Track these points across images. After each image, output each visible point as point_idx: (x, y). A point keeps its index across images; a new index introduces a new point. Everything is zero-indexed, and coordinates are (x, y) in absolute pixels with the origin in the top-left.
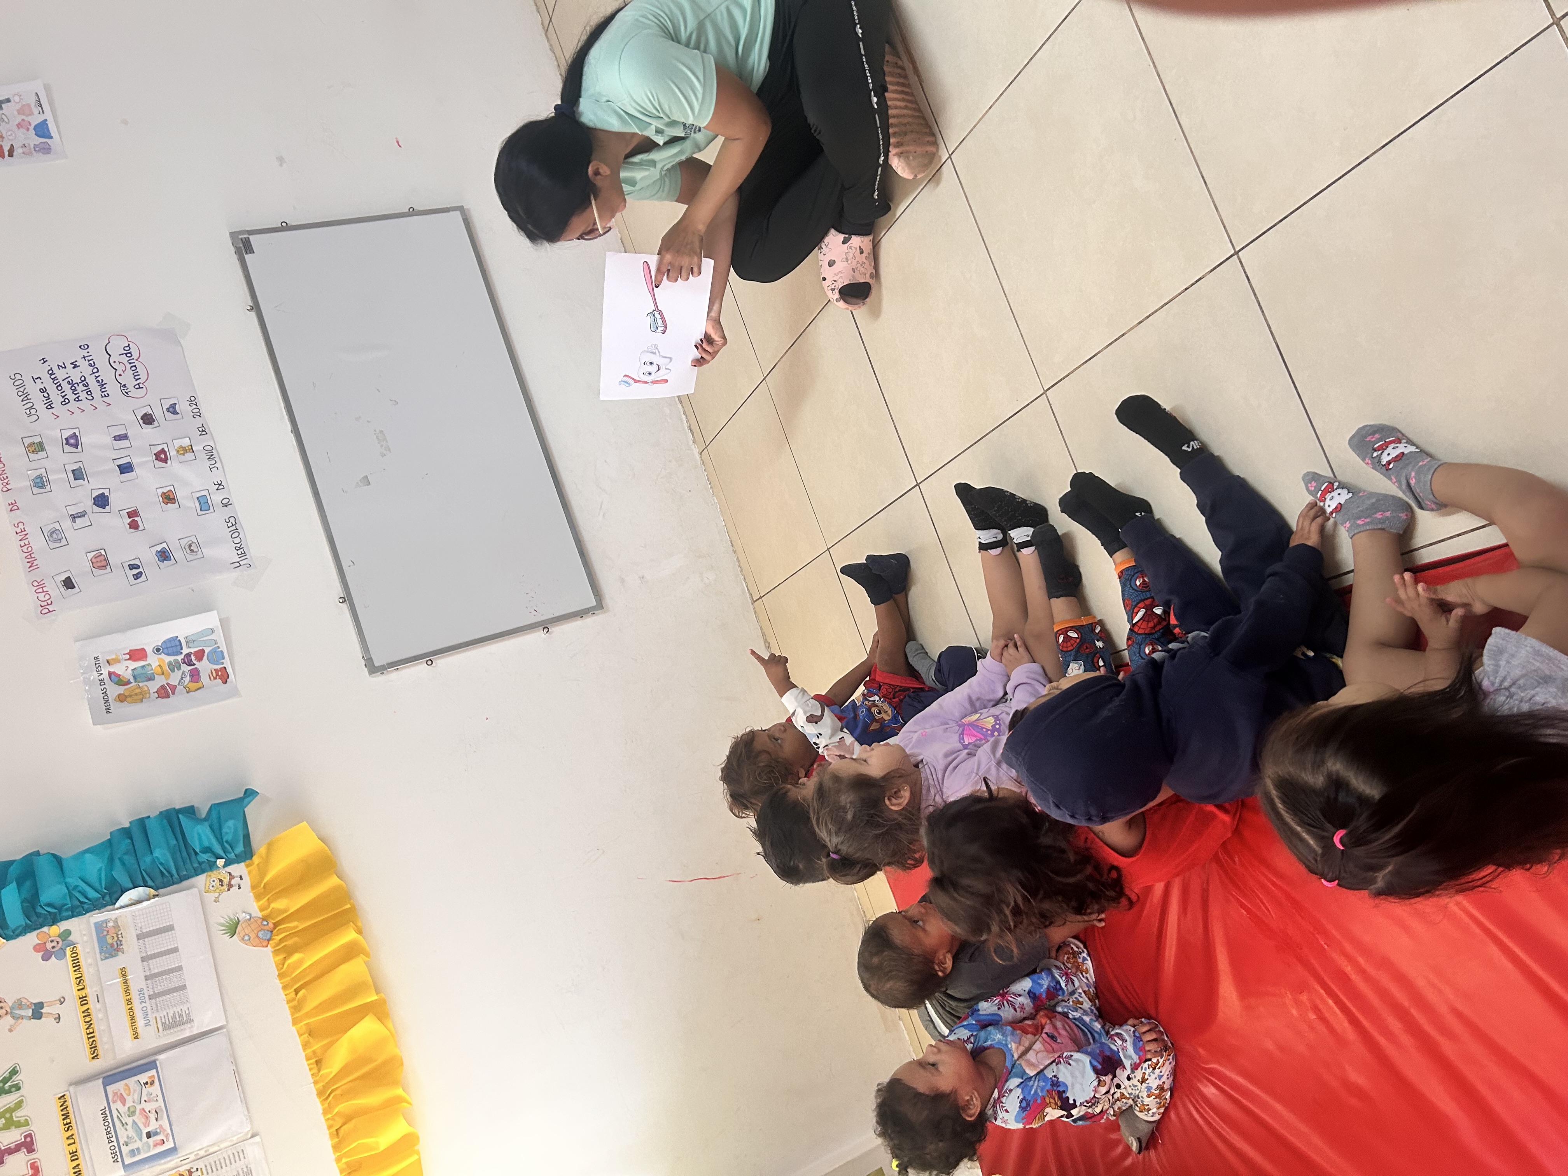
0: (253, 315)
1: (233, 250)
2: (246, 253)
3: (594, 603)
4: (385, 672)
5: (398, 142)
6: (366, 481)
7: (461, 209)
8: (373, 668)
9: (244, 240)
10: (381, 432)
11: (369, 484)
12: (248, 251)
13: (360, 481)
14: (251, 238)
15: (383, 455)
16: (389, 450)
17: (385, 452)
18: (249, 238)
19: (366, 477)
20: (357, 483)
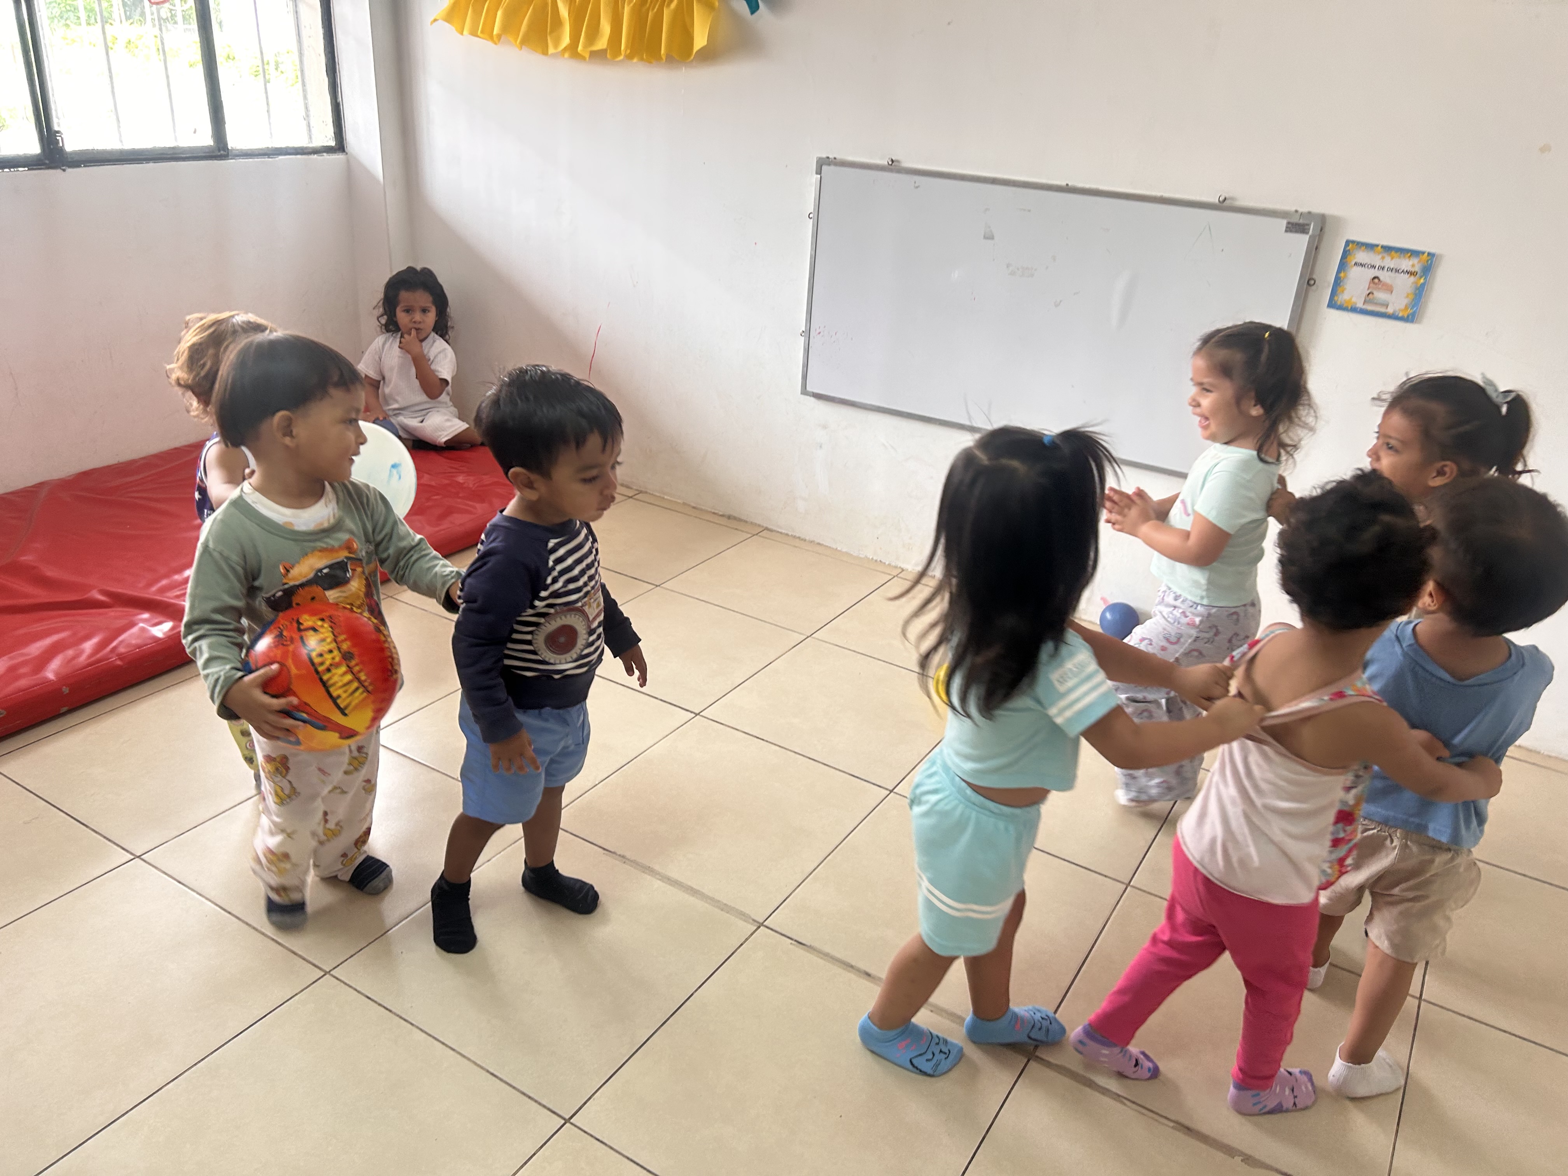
0: (1214, 199)
1: (1302, 210)
2: (1288, 223)
3: (808, 389)
4: (817, 173)
6: (989, 237)
8: (822, 163)
9: (1307, 227)
10: (1032, 275)
11: (985, 238)
12: (1290, 226)
14: (1311, 235)
15: (1008, 266)
16: (1011, 274)
17: (1011, 268)
18: (1307, 233)
19: (993, 238)
20: (990, 227)
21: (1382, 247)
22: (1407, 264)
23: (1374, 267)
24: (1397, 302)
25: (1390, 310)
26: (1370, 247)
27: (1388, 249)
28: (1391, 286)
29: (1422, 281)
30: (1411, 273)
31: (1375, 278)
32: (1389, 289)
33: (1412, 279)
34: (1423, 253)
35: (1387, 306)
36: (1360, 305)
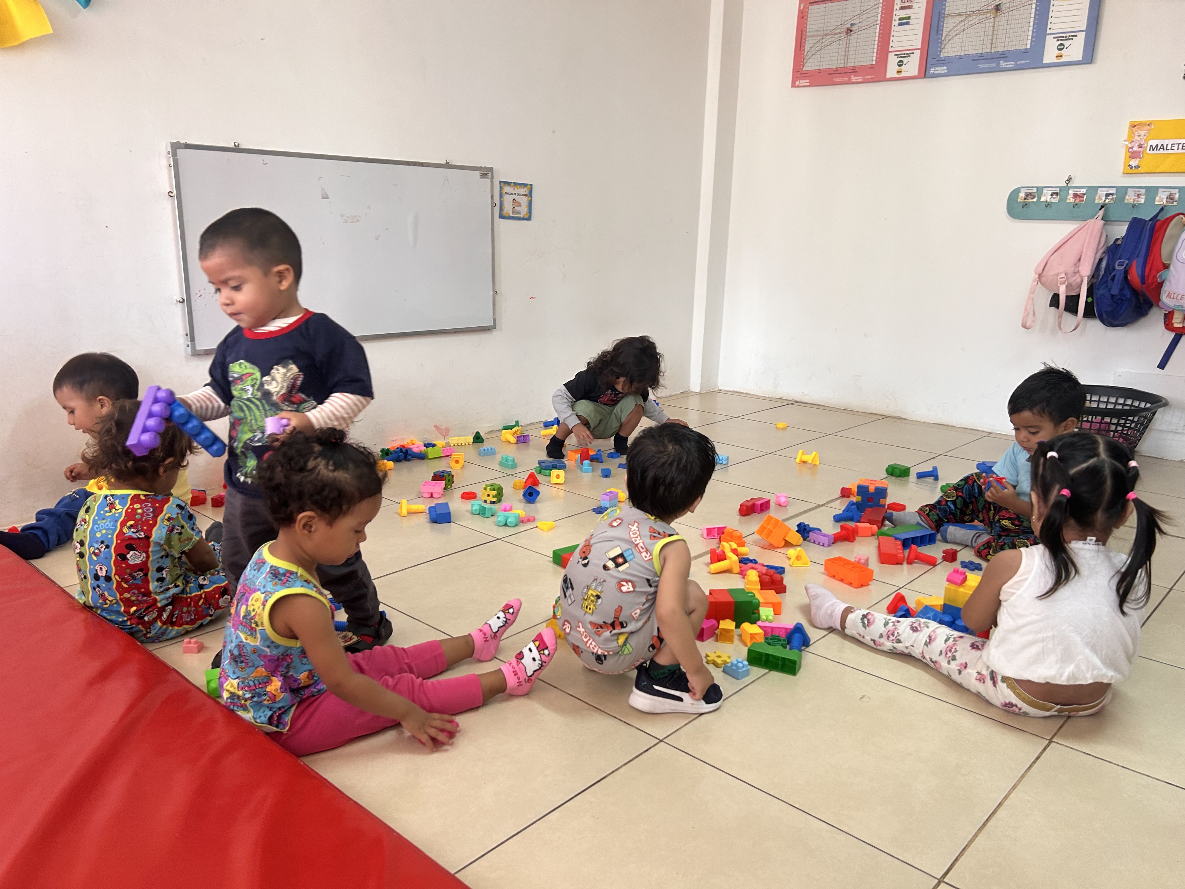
0: (443, 162)
1: (483, 166)
2: (480, 173)
3: (198, 348)
4: (170, 155)
5: (532, 298)
6: (325, 197)
7: (494, 327)
8: (176, 147)
9: (488, 175)
10: (358, 221)
11: (323, 198)
12: (481, 175)
13: (326, 193)
14: (488, 181)
15: (342, 216)
16: (344, 222)
17: (344, 218)
18: (487, 178)
19: (328, 198)
20: (324, 190)
21: (514, 183)
22: (523, 191)
23: (512, 194)
24: (523, 211)
25: (521, 216)
26: (509, 183)
27: (516, 184)
28: (520, 203)
29: (530, 199)
30: (526, 195)
31: (514, 199)
32: (519, 204)
33: (526, 198)
34: (528, 184)
35: (520, 213)
36: (511, 215)
